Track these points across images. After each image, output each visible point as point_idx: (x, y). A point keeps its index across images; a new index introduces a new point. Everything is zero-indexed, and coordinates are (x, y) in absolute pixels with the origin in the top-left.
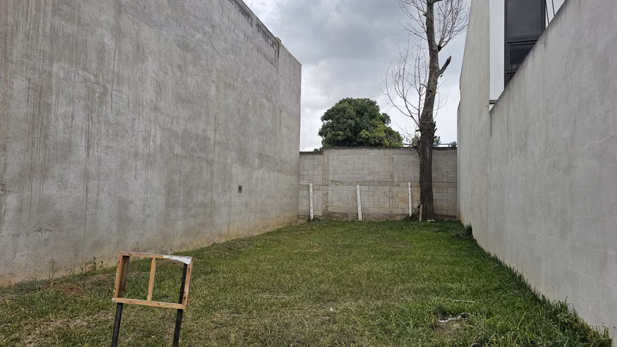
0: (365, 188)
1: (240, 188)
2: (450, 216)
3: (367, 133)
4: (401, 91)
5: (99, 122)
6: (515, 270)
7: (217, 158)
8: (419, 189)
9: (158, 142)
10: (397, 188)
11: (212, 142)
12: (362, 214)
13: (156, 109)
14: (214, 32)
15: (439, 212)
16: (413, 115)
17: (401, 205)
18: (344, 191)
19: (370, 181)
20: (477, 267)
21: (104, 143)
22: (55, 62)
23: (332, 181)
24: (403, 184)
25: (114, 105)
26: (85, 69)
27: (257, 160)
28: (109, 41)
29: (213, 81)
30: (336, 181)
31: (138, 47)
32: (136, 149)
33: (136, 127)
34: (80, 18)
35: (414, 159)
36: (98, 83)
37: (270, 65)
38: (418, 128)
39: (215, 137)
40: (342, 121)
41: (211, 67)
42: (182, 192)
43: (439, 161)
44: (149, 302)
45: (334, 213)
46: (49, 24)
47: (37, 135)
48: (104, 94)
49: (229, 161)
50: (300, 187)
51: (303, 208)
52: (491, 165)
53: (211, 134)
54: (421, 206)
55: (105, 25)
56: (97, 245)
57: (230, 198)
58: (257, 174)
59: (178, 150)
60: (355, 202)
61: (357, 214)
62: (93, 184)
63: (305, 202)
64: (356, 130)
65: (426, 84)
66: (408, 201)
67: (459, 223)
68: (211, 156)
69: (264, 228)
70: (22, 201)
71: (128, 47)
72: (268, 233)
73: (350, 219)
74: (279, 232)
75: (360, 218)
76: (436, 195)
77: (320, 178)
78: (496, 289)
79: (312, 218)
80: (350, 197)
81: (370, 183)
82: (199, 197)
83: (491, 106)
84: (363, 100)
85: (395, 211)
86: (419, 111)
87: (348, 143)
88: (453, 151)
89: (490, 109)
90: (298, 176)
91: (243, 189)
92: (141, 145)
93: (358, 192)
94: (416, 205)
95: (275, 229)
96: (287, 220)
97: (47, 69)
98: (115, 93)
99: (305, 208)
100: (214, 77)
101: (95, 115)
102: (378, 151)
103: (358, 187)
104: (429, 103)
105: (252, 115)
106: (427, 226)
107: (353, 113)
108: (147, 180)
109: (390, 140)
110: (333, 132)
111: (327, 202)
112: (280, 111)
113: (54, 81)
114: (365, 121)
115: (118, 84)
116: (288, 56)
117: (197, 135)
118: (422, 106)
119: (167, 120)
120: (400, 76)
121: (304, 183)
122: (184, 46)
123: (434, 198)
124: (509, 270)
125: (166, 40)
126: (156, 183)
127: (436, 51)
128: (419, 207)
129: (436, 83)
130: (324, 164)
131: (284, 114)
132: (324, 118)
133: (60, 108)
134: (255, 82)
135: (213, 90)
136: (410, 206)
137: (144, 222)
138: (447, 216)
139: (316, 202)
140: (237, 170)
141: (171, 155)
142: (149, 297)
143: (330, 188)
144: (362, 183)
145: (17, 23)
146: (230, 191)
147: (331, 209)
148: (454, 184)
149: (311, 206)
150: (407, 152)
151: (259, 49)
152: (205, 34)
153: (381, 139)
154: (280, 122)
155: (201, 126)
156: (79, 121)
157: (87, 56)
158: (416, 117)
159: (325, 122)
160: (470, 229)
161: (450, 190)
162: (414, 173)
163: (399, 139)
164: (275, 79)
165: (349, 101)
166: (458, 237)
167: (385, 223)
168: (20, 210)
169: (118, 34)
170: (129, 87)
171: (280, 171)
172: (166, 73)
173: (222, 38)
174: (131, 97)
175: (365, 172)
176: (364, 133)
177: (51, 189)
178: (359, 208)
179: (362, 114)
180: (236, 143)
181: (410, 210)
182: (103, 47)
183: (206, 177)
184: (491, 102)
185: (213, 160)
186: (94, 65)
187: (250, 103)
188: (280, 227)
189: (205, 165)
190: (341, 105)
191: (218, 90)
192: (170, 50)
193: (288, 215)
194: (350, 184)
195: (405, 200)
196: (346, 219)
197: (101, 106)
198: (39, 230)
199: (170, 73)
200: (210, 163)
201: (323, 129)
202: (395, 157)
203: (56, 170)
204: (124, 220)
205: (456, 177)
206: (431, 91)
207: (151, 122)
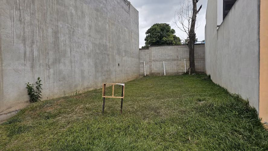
0: (166, 62)
1: (119, 64)
2: (202, 72)
3: (166, 38)
4: (181, 21)
5: (73, 42)
6: (225, 88)
7: (110, 53)
8: (189, 62)
9: (91, 48)
10: (180, 62)
11: (108, 47)
12: (166, 73)
13: (90, 36)
14: (106, 3)
15: (198, 71)
16: (186, 31)
17: (182, 68)
18: (158, 64)
19: (169, 59)
20: (211, 88)
21: (75, 50)
22: (59, 21)
23: (153, 60)
24: (182, 60)
25: (77, 35)
26: (67, 23)
27: (124, 53)
28: (73, 12)
29: (107, 23)
30: (155, 60)
31: (82, 12)
32: (85, 51)
33: (84, 43)
34: (64, 4)
35: (187, 49)
36: (71, 28)
37: (127, 13)
38: (188, 36)
39: (109, 45)
40: (154, 34)
41: (106, 17)
42: (100, 67)
43: (197, 50)
44: (113, 97)
45: (154, 73)
46: (56, 8)
47: (56, 48)
48: (74, 32)
49: (114, 54)
50: (140, 63)
51: (142, 71)
52: (217, 51)
53: (108, 44)
54: (190, 68)
55: (72, 6)
56: (76, 86)
57: (116, 68)
58: (124, 58)
59: (98, 51)
60: (163, 68)
61: (164, 73)
62: (73, 64)
63: (142, 69)
64: (161, 37)
65: (192, 17)
66: (185, 66)
67: (206, 74)
68: (108, 53)
69: (128, 80)
70: (54, 71)
71: (79, 13)
72: (130, 81)
73: (161, 75)
74: (134, 81)
75: (165, 75)
76: (196, 64)
77: (148, 59)
78: (217, 94)
79: (145, 75)
80: (161, 66)
81: (169, 60)
82: (105, 68)
83: (218, 28)
84: (163, 24)
85: (179, 71)
86: (189, 29)
87: (157, 43)
88: (203, 45)
89: (217, 29)
90: (139, 58)
91: (120, 65)
92: (86, 50)
93: (164, 64)
94: (188, 68)
95: (132, 80)
96: (136, 77)
97: (57, 24)
98: (77, 31)
99: (142, 72)
100: (107, 22)
101: (72, 40)
102: (172, 47)
103: (164, 62)
104: (193, 25)
105: (121, 35)
106: (193, 76)
107: (159, 30)
108: (89, 63)
109: (176, 41)
110: (151, 39)
111: (151, 69)
112: (131, 32)
113: (59, 28)
114: (165, 33)
115: (78, 27)
116: (133, 8)
117: (103, 45)
118: (190, 27)
119: (93, 39)
120: (180, 14)
121: (142, 61)
122: (97, 10)
123: (195, 65)
124: (223, 88)
125: (91, 8)
126: (92, 64)
127: (195, 3)
128: (189, 69)
129: (196, 17)
130: (149, 53)
131: (133, 33)
132: (147, 33)
133: (62, 38)
134: (122, 21)
135: (107, 27)
136: (185, 69)
137: (89, 78)
138: (200, 72)
139: (147, 69)
140: (117, 57)
141: (96, 53)
142: (113, 95)
143: (153, 63)
144: (165, 60)
145: (47, 9)
146: (115, 66)
147: (153, 72)
148: (203, 59)
149: (145, 71)
150: (184, 46)
151: (123, 7)
152: (103, 4)
153: (172, 41)
154: (132, 37)
155: (104, 41)
156: (67, 42)
157: (67, 18)
158: (187, 32)
159: (147, 34)
160: (210, 76)
161: (202, 61)
162: (187, 55)
163: (180, 40)
164: (129, 19)
165: (157, 25)
166: (205, 79)
167: (175, 76)
168: (54, 74)
169: (76, 8)
170: (81, 28)
171: (133, 57)
172: (92, 21)
173: (110, 4)
174: (82, 32)
175: (167, 56)
176: (164, 39)
177: (62, 67)
178: (165, 70)
179: (163, 30)
180: (116, 47)
181: (186, 70)
182: (72, 14)
183: (107, 60)
184: (218, 26)
185: (109, 54)
186: (70, 21)
187: (121, 30)
188: (133, 79)
189: (106, 56)
190: (154, 27)
191: (109, 26)
192: (92, 12)
193: (136, 74)
194: (161, 61)
195: (183, 66)
196: (159, 75)
197: (73, 36)
198: (60, 81)
199: (93, 21)
200: (108, 55)
201: (146, 38)
202: (179, 49)
203: (62, 60)
204: (83, 77)
205: (204, 56)
206: (193, 20)
207: (88, 41)
